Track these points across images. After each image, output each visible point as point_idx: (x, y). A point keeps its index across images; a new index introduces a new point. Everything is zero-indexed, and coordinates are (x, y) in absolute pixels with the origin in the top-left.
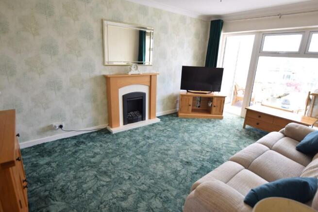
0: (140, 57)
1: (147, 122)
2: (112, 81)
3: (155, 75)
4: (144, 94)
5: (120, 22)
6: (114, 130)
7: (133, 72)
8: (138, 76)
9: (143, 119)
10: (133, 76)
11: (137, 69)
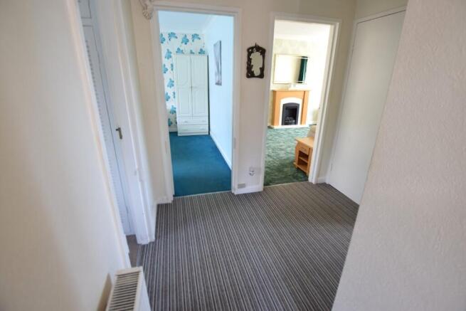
0: (300, 78)
1: (299, 125)
2: (277, 94)
3: (308, 91)
4: (299, 105)
5: (285, 54)
6: (275, 127)
7: (292, 88)
8: (296, 91)
9: (296, 123)
10: (291, 91)
11: (294, 86)
